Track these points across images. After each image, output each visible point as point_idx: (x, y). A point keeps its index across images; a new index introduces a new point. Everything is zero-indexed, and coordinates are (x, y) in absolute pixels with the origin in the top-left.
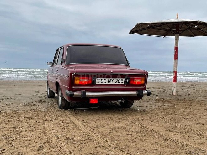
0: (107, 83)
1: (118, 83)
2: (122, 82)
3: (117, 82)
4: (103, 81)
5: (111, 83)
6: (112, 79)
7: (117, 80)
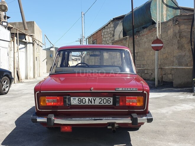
0: (87, 104)
1: (103, 104)
2: (109, 102)
3: (102, 102)
4: (81, 101)
5: (93, 104)
6: (94, 98)
7: (101, 100)
